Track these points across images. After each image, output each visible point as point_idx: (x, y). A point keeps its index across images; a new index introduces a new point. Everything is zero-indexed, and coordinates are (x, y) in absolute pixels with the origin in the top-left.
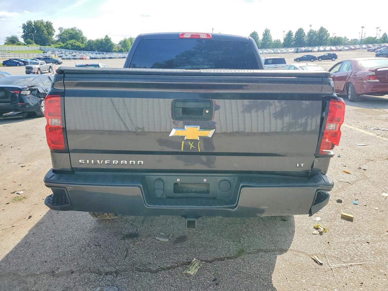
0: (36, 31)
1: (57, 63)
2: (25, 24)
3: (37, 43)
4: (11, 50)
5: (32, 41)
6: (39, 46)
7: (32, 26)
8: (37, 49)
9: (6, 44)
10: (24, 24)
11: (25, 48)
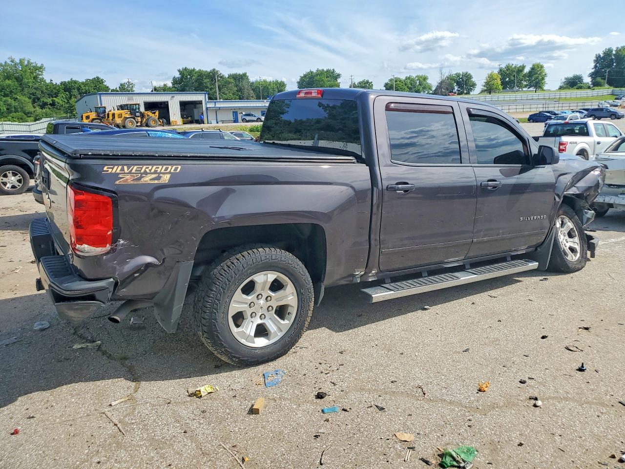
0: (615, 64)
1: (613, 117)
2: (601, 54)
3: (611, 83)
4: (564, 97)
5: (602, 81)
6: (612, 88)
7: (611, 56)
8: (606, 94)
9: (561, 88)
10: (599, 54)
11: (586, 93)
